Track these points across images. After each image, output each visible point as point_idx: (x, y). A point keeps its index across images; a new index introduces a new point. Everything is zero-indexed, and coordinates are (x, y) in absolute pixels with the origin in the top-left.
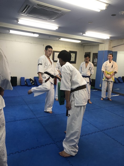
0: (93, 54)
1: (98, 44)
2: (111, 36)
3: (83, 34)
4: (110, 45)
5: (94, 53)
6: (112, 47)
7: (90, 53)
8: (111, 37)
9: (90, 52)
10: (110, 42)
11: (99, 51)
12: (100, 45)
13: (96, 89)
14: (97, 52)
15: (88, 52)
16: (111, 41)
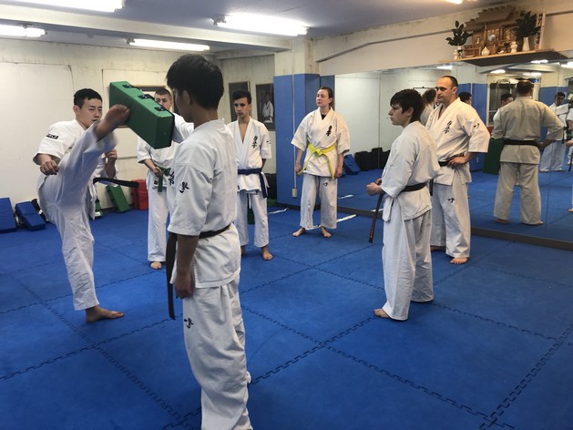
0: (258, 87)
1: (271, 53)
2: (309, 25)
3: (215, 23)
4: (309, 56)
5: (258, 83)
6: (315, 60)
7: (245, 85)
8: (310, 30)
9: (246, 83)
10: (309, 46)
11: (275, 78)
12: (278, 56)
13: (283, 206)
14: (271, 82)
15: (239, 81)
16: (311, 42)
